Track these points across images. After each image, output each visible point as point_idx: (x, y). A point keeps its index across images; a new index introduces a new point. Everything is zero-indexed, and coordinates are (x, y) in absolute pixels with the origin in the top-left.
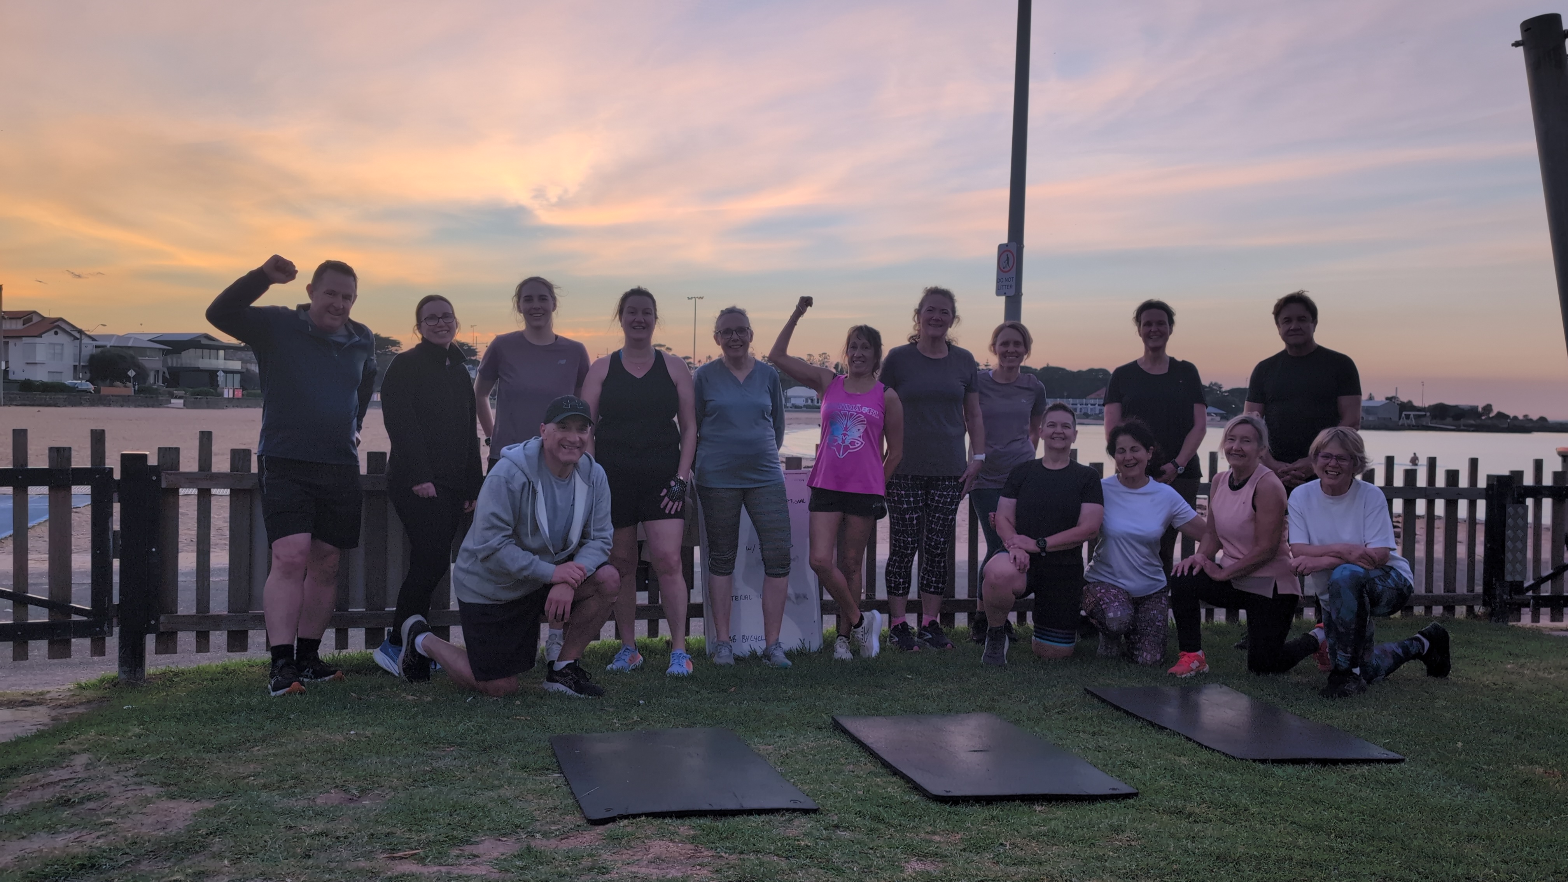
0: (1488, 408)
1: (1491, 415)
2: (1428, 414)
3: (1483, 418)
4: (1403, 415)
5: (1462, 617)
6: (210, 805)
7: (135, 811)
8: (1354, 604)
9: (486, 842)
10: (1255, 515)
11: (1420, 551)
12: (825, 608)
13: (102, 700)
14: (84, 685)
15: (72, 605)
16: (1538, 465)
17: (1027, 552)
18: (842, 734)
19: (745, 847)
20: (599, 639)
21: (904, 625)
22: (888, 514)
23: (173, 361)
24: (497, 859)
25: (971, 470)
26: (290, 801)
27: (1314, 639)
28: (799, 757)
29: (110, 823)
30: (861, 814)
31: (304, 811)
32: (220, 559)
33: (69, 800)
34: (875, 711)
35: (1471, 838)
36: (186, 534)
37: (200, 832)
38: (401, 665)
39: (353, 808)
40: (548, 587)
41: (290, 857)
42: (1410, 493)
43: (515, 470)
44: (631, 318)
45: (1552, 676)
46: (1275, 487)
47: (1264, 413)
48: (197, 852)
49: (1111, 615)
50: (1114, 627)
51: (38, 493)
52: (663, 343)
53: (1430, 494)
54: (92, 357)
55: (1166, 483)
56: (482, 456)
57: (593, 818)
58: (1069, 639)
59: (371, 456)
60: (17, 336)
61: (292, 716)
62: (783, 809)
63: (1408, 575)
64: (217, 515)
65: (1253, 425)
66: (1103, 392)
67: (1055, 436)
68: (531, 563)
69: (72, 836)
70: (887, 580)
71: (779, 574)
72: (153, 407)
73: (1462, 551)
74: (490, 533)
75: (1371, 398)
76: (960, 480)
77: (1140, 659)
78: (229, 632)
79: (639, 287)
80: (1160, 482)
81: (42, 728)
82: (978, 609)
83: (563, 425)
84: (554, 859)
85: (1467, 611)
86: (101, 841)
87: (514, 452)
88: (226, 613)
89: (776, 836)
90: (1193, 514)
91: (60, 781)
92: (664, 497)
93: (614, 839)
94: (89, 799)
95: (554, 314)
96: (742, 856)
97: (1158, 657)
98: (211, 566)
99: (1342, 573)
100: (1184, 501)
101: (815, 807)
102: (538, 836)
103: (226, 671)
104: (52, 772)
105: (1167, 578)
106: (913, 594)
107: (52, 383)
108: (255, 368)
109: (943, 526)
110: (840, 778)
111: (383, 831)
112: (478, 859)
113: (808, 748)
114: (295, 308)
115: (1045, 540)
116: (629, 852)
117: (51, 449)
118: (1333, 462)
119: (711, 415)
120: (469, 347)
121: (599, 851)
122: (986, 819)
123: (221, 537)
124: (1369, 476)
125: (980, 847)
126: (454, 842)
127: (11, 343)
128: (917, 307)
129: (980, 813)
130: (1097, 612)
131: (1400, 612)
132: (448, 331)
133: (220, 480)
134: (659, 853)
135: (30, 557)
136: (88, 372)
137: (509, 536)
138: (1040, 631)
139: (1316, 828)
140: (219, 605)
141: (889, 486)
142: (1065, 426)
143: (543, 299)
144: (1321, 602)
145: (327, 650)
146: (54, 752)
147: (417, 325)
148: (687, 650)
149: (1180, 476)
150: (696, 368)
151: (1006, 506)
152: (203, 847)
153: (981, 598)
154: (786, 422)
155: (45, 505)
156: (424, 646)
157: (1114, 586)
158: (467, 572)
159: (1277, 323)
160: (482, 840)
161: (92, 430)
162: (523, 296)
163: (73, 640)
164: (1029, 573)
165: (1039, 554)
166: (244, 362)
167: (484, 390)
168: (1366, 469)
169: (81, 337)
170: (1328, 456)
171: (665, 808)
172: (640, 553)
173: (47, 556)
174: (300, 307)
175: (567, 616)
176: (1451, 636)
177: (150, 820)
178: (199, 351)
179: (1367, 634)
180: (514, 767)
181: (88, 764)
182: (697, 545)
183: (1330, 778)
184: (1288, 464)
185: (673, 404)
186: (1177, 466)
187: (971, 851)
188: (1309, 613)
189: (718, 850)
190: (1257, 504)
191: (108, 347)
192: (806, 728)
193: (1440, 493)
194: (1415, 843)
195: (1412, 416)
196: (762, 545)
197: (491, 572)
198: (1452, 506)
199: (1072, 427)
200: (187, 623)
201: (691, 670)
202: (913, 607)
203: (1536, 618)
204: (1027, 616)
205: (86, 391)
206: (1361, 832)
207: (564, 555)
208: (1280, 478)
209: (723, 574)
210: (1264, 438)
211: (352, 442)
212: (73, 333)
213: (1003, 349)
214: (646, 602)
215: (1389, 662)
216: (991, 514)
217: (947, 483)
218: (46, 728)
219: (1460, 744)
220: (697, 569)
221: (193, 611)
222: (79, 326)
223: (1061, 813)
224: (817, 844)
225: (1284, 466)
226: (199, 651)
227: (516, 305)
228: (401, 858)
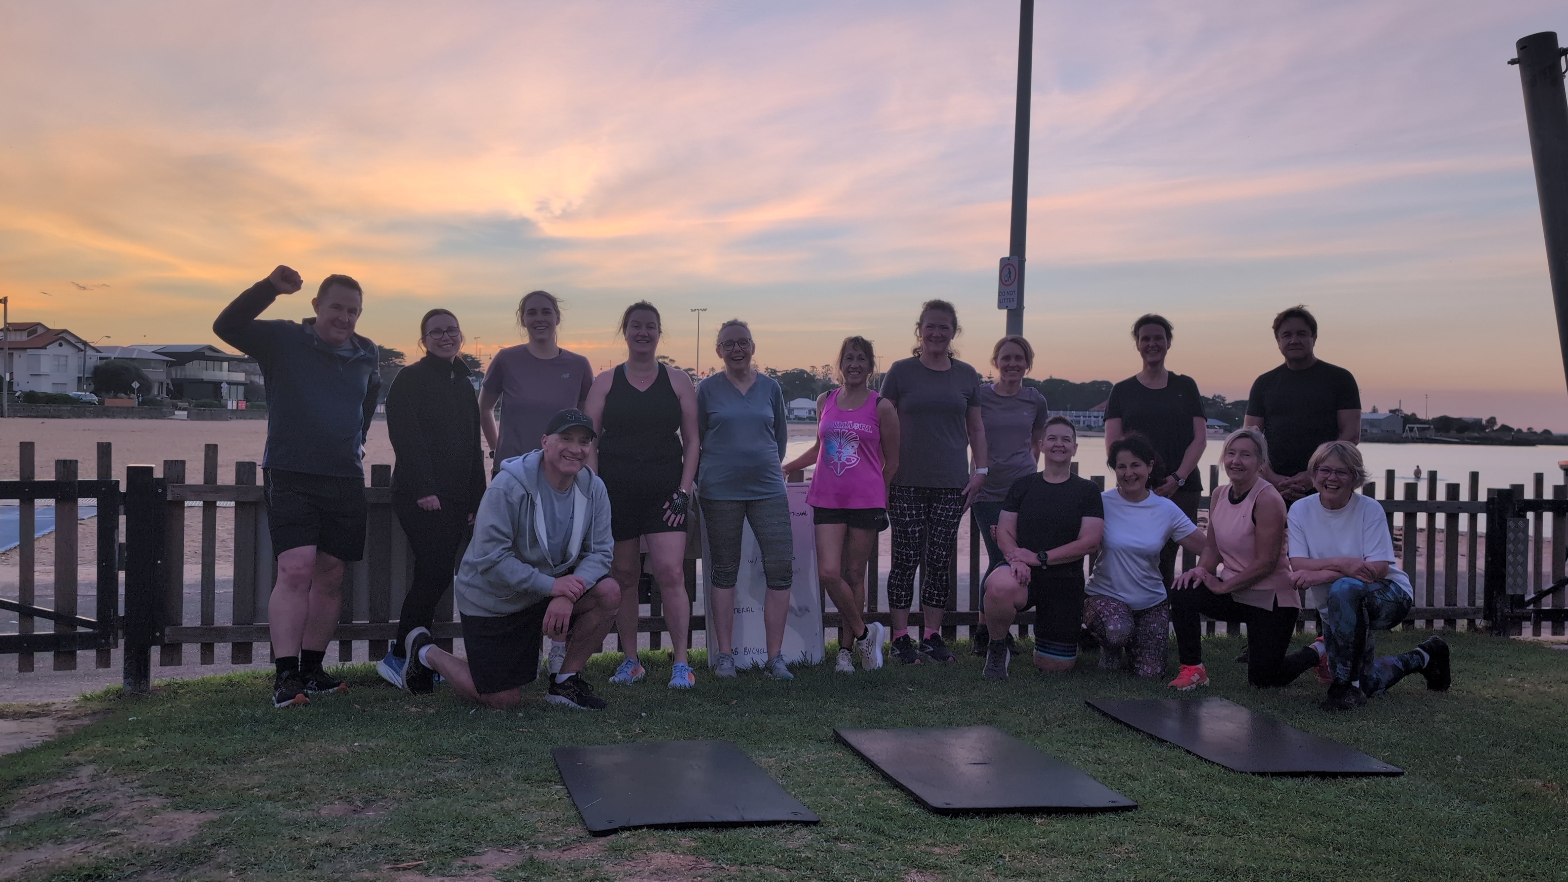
0: (1492, 421)
1: (1495, 428)
2: (1432, 427)
3: (1487, 431)
4: (1407, 428)
5: (1463, 631)
6: (215, 816)
7: (140, 821)
8: (1353, 618)
9: (490, 853)
10: (1255, 528)
11: (1421, 564)
12: (828, 621)
13: (108, 711)
14: (88, 696)
15: (77, 616)
16: (1539, 479)
17: (1028, 565)
18: (843, 747)
19: (746, 859)
20: (601, 651)
21: (906, 637)
22: (890, 526)
23: (177, 373)
24: (499, 870)
25: (973, 482)
26: (294, 813)
27: (1314, 653)
28: (800, 769)
29: (115, 835)
30: (862, 826)
31: (308, 822)
32: (225, 570)
33: (76, 811)
34: (875, 724)
35: (1468, 851)
36: (190, 546)
37: (205, 843)
38: (404, 677)
39: (358, 819)
40: (548, 599)
41: (295, 868)
42: (1411, 506)
43: (514, 482)
44: (636, 332)
45: (1552, 690)
46: (1275, 501)
47: (1264, 428)
48: (202, 863)
49: (1111, 627)
50: (1114, 639)
51: (44, 507)
52: (666, 355)
53: (1431, 507)
54: (97, 369)
55: (1166, 497)
56: (486, 469)
57: (594, 830)
58: (1071, 652)
59: (375, 468)
60: (22, 348)
61: (296, 728)
62: (784, 821)
63: (1408, 589)
64: (222, 527)
65: (1252, 439)
66: (1105, 404)
67: (1055, 449)
68: (530, 577)
69: (78, 847)
70: (889, 592)
71: (782, 587)
72: (157, 419)
73: (1463, 564)
74: (489, 546)
75: (1375, 411)
76: (963, 493)
77: (1141, 672)
78: (233, 644)
79: (643, 301)
80: (1160, 496)
81: (48, 739)
82: (980, 622)
83: (566, 436)
84: (556, 870)
85: (1469, 624)
86: (108, 851)
87: (514, 464)
88: (231, 625)
89: (777, 847)
90: (1193, 527)
91: (65, 792)
92: (667, 509)
93: (616, 850)
94: (95, 810)
95: (558, 328)
96: (743, 868)
97: (1159, 670)
98: (216, 578)
99: (1341, 586)
100: (1184, 514)
101: (816, 820)
102: (541, 847)
103: (230, 682)
104: (58, 783)
105: (1167, 592)
106: (915, 607)
107: (56, 395)
108: (260, 380)
109: (945, 539)
110: (842, 790)
111: (387, 842)
112: (480, 870)
113: (809, 761)
114: (300, 322)
115: (1045, 554)
116: (630, 863)
117: (58, 462)
118: (1332, 477)
119: (712, 429)
120: (473, 359)
121: (601, 862)
122: (985, 832)
123: (225, 549)
124: (1370, 490)
125: (979, 859)
126: (457, 852)
127: (16, 354)
128: (918, 321)
129: (979, 825)
130: (1098, 625)
131: (1401, 625)
132: (453, 345)
133: (225, 492)
134: (660, 864)
135: (36, 568)
136: (92, 383)
137: (509, 549)
138: (1041, 645)
139: (1314, 841)
140: (224, 616)
141: (891, 499)
142: (1065, 439)
143: (547, 313)
144: (1321, 616)
145: (331, 662)
146: (59, 763)
147: (422, 339)
148: (689, 663)
149: (1181, 488)
150: (700, 380)
151: (1007, 519)
152: (210, 858)
153: (983, 612)
154: (789, 434)
155: (51, 516)
156: (427, 658)
157: (1114, 599)
158: (468, 585)
159: (1277, 337)
160: (485, 852)
161: (98, 443)
162: (527, 309)
163: (78, 652)
164: (1030, 587)
165: (1041, 567)
166: (247, 373)
167: (488, 403)
168: (1365, 483)
169: (85, 348)
170: (1328, 470)
171: (666, 820)
172: (642, 567)
173: (53, 568)
174: (305, 321)
175: (566, 629)
176: (1452, 649)
177: (156, 831)
178: (203, 363)
179: (1367, 648)
180: (517, 778)
181: (94, 775)
182: (699, 558)
183: (1329, 791)
184: (1288, 478)
185: (676, 417)
186: (1178, 479)
187: (970, 864)
188: (1310, 626)
189: (720, 861)
190: (1256, 516)
191: (113, 358)
192: (808, 741)
193: (1441, 507)
194: (1413, 855)
195: (1415, 428)
196: (763, 557)
197: (490, 584)
198: (1452, 520)
199: (1072, 440)
200: (192, 635)
201: (693, 683)
202: (916, 620)
203: (1537, 631)
204: (1029, 628)
205: (90, 403)
206: (1360, 844)
207: (564, 567)
208: (1279, 492)
209: (726, 587)
210: (1263, 452)
211: (358, 456)
212: (77, 344)
213: (1005, 363)
214: (648, 614)
215: (1388, 675)
216: (993, 527)
217: (949, 496)
218: (52, 739)
219: (1459, 758)
220: (699, 581)
221: (198, 623)
222: (84, 339)
223: (1060, 825)
224: (817, 855)
225: (1284, 480)
226: (203, 662)
227: (520, 320)
228: (405, 869)
